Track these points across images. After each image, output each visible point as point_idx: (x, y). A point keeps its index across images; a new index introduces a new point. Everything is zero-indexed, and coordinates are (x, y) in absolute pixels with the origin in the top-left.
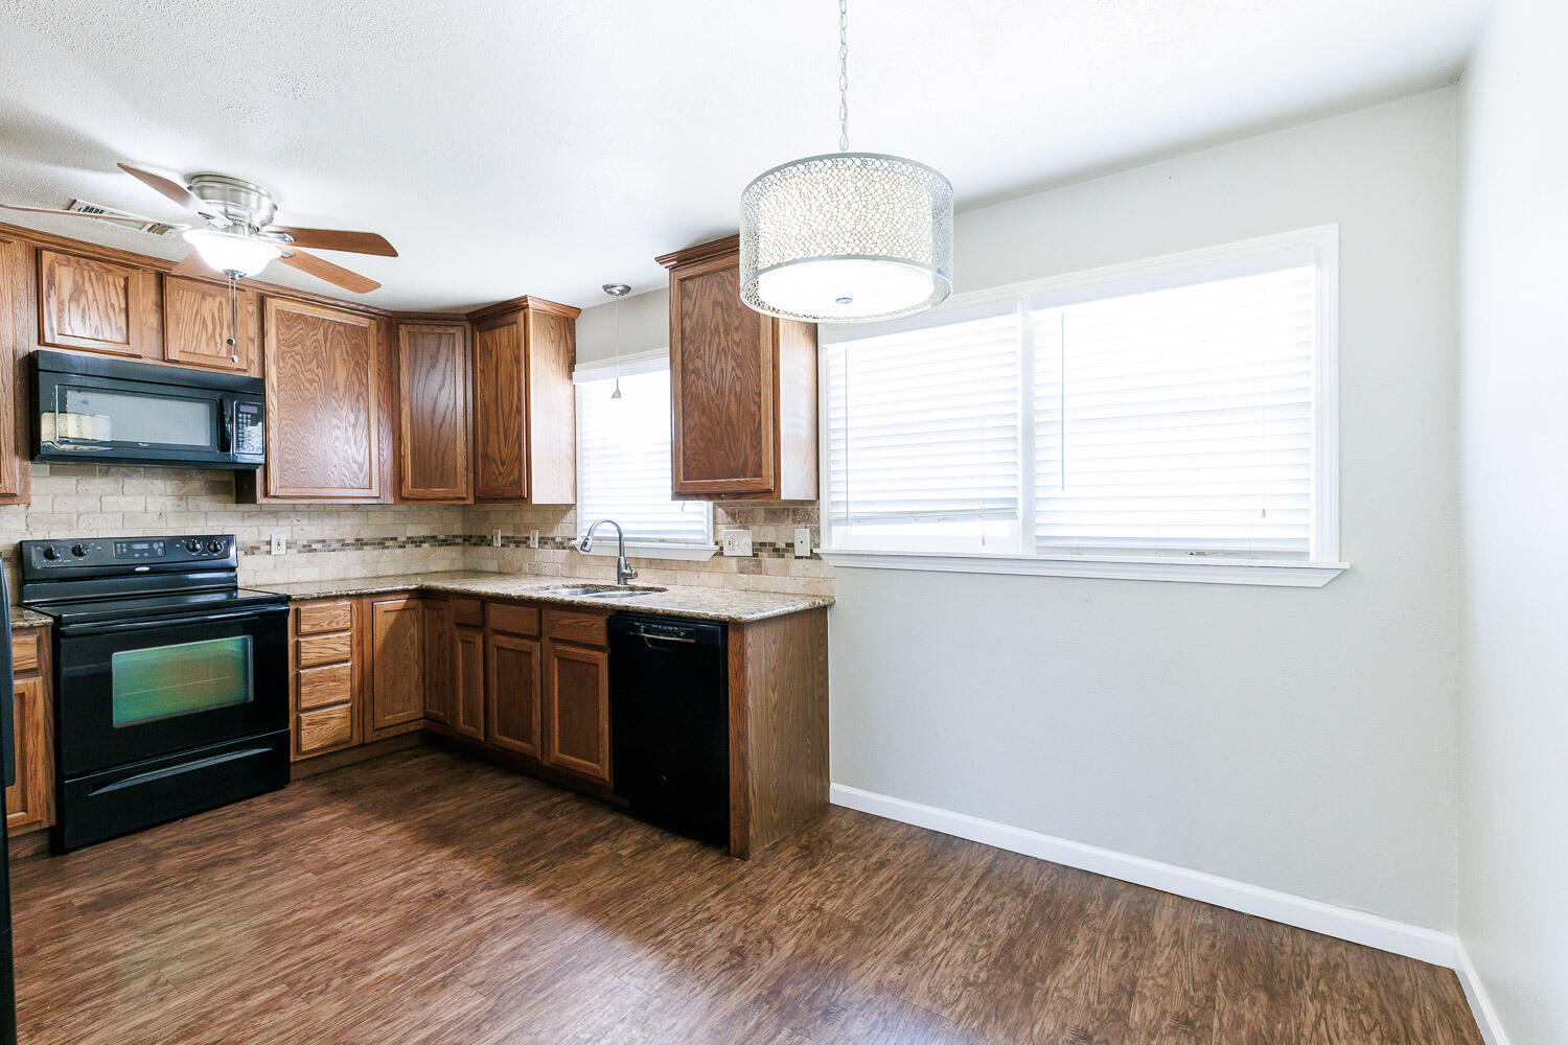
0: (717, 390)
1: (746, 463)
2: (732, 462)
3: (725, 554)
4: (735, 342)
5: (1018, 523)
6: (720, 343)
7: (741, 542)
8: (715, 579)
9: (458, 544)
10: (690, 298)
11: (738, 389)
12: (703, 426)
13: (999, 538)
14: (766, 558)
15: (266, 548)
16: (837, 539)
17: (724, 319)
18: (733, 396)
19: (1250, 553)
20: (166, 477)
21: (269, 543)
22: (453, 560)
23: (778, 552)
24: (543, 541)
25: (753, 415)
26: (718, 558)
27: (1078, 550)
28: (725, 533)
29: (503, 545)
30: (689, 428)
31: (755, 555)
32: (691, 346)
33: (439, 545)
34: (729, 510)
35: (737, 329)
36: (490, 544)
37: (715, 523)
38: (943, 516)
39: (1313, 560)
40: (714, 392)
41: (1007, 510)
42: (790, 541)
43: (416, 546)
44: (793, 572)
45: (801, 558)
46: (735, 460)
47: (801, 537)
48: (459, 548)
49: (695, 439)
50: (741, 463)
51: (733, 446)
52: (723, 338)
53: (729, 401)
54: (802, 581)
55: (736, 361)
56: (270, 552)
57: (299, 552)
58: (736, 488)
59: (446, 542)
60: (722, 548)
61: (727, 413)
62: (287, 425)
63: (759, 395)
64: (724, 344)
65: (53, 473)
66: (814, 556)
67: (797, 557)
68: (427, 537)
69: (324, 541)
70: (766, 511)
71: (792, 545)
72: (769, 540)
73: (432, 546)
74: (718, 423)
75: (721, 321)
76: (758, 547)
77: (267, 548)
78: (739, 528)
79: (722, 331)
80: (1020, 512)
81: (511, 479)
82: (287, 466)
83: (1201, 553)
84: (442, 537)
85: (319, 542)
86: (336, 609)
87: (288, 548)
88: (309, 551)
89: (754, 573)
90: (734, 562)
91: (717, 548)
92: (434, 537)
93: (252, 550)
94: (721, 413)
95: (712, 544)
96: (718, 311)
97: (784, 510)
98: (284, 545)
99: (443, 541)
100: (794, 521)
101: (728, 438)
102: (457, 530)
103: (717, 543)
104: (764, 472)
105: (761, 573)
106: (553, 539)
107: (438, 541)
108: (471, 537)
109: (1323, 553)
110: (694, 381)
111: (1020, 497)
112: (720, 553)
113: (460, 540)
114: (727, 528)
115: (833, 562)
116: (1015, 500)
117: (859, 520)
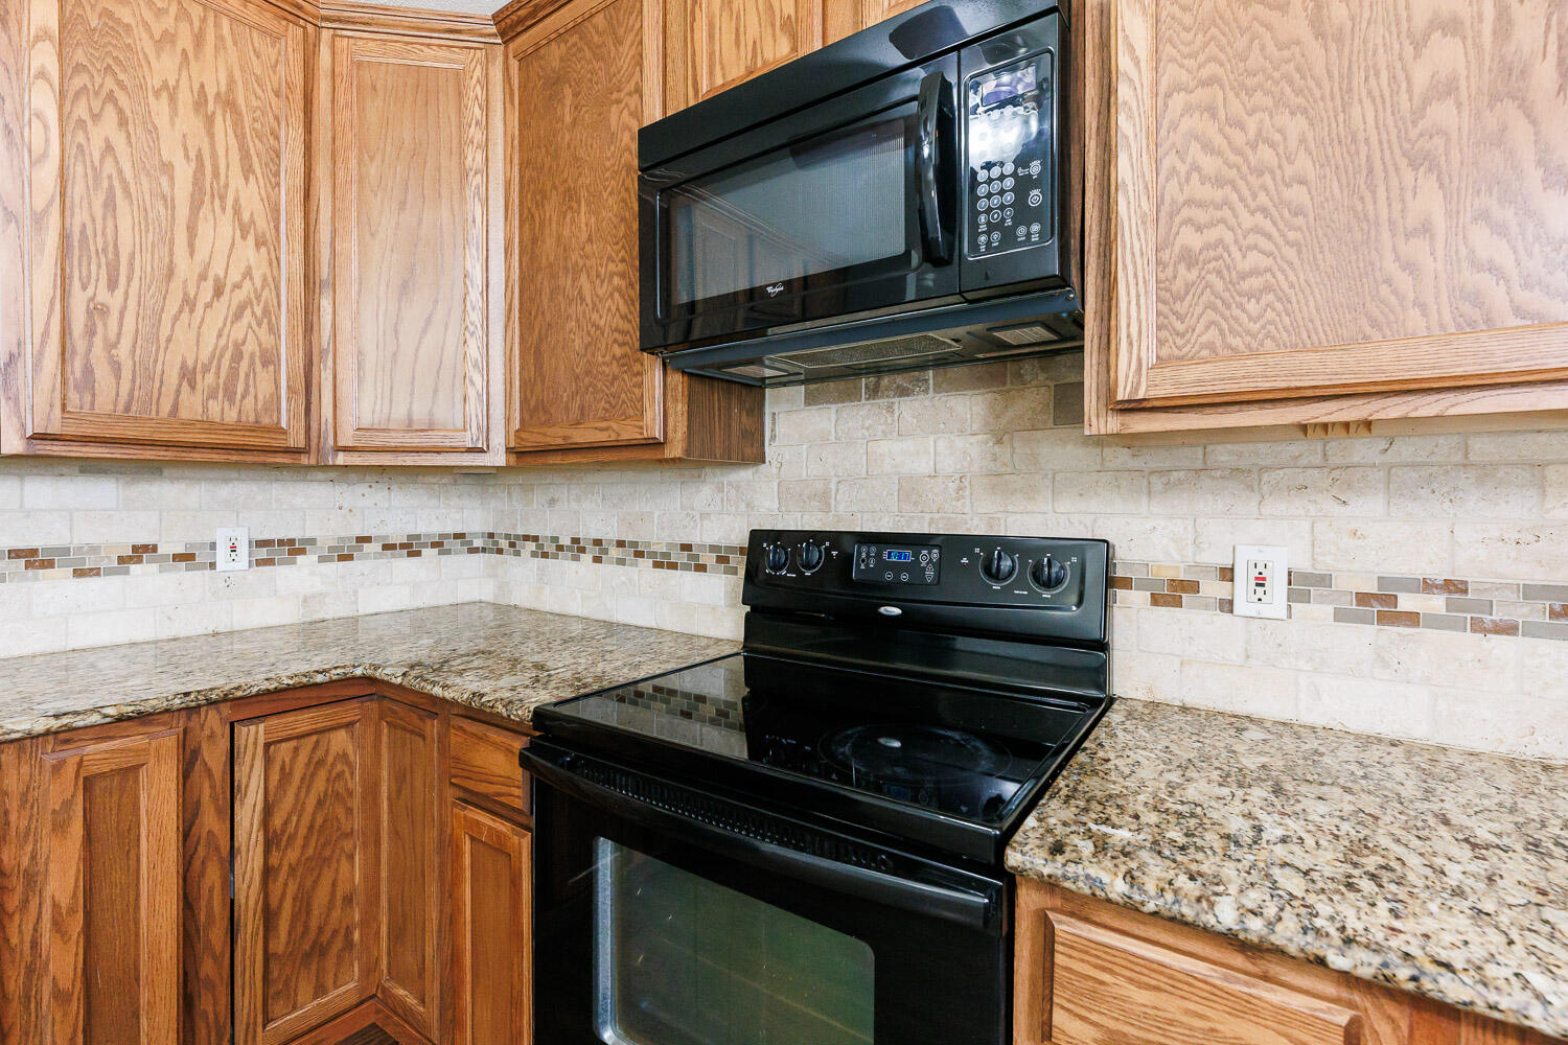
15: (1213, 589)
20: (978, 383)
21: (1227, 574)
56: (1227, 606)
57: (1340, 616)
62: (1188, 110)
65: (810, 400)
69: (1454, 587)
77: (1220, 590)
82: (1186, 275)
85: (1428, 586)
86: (1246, 1008)
87: (1294, 596)
88: (1385, 619)
93: (1173, 593)
98: (1278, 586)
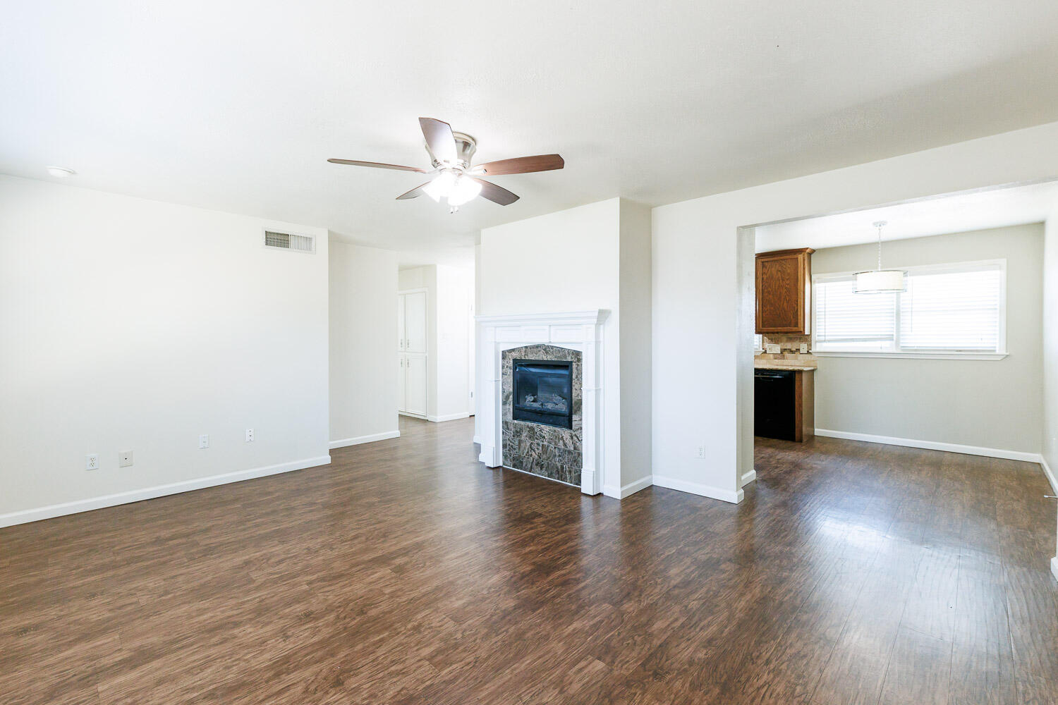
1: (789, 322)
3: (768, 352)
4: (786, 284)
5: (894, 342)
6: (779, 283)
7: (776, 349)
10: (766, 268)
13: (886, 347)
14: (786, 354)
16: (817, 347)
18: (785, 301)
19: (977, 351)
23: (791, 352)
25: (794, 308)
26: (764, 354)
27: (916, 350)
28: (767, 345)
30: (764, 310)
31: (781, 353)
32: (766, 284)
34: (770, 337)
35: (787, 280)
37: (765, 342)
38: (865, 340)
39: (997, 352)
40: (777, 299)
41: (890, 338)
42: (798, 348)
44: (800, 359)
45: (803, 354)
46: (785, 321)
47: (803, 347)
49: (766, 314)
50: (787, 322)
51: (785, 317)
54: (803, 362)
55: (787, 290)
58: (785, 331)
61: (783, 306)
63: (797, 301)
64: (781, 284)
66: (808, 353)
67: (801, 354)
70: (787, 338)
71: (799, 350)
72: (788, 348)
74: (778, 310)
75: (780, 277)
76: (783, 351)
78: (774, 344)
80: (895, 339)
83: (960, 351)
89: (781, 358)
90: (772, 356)
94: (780, 306)
95: (761, 349)
96: (779, 273)
97: (796, 338)
100: (800, 341)
101: (783, 314)
103: (764, 349)
104: (799, 325)
105: (785, 358)
109: (1000, 350)
110: (768, 295)
111: (895, 334)
112: (765, 352)
114: (769, 344)
115: (817, 355)
116: (893, 335)
117: (829, 341)
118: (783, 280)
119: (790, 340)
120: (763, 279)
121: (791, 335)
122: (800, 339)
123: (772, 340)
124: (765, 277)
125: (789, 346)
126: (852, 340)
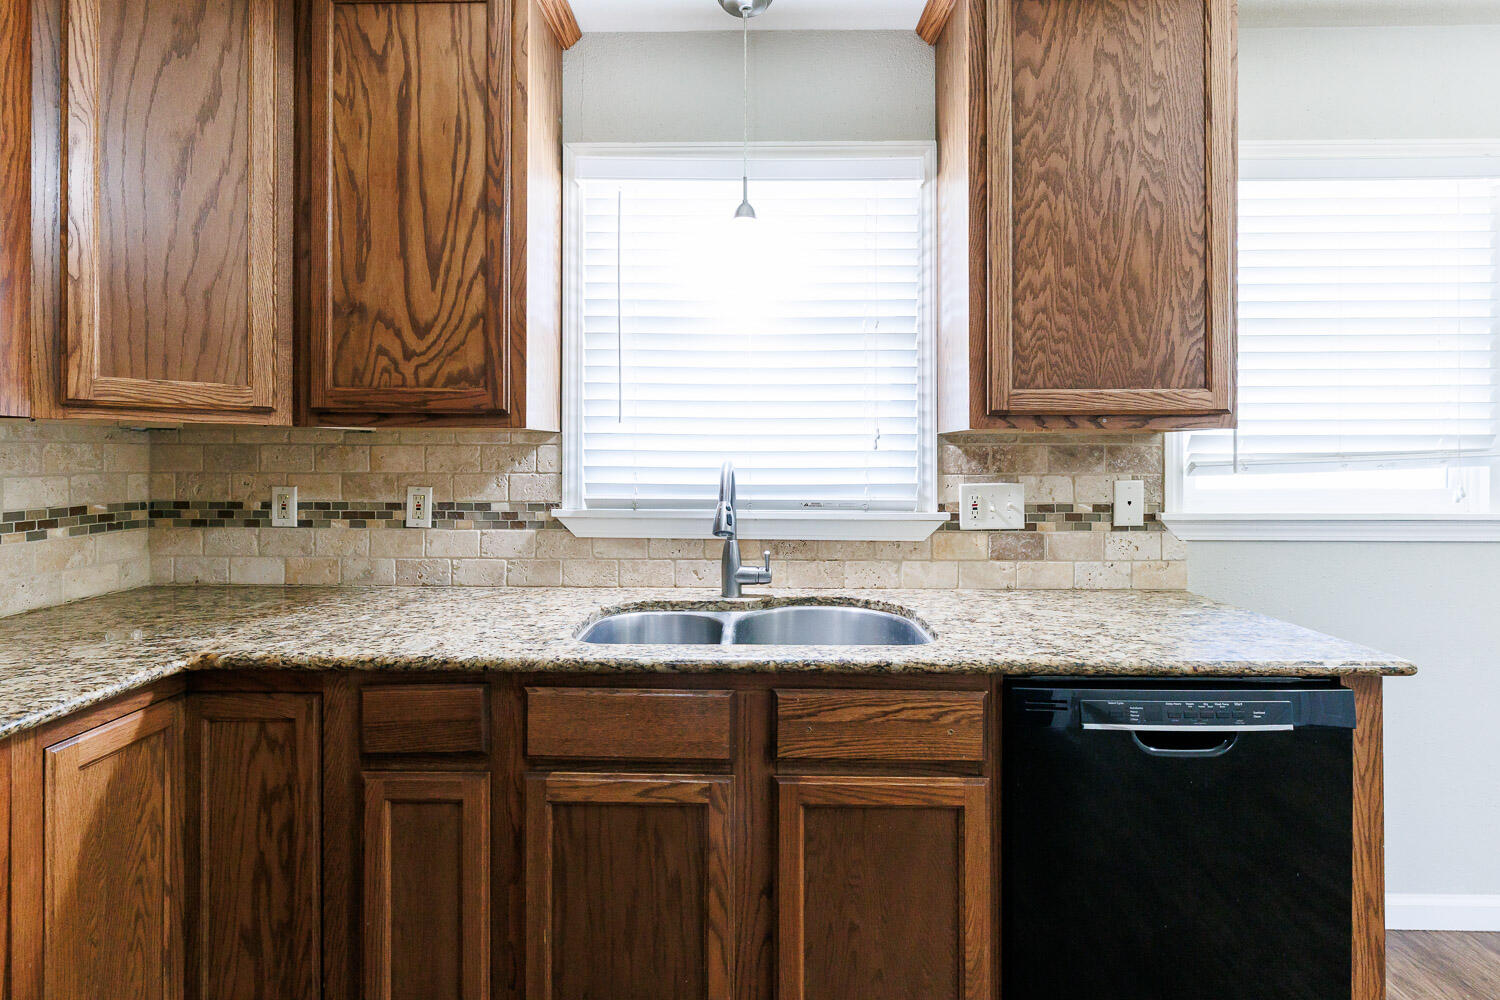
0: (1105, 219)
1: (1169, 361)
2: (1135, 355)
3: (962, 526)
4: (1148, 135)
6: (1111, 132)
7: (1001, 505)
8: (943, 571)
9: (134, 525)
11: (1155, 223)
12: (1066, 285)
14: (1053, 532)
17: (1121, 88)
18: (1140, 235)
22: (124, 565)
23: (1073, 519)
24: (447, 513)
26: (950, 534)
28: (961, 490)
29: (301, 524)
30: (1029, 284)
31: (1031, 527)
32: (1038, 127)
33: (94, 530)
34: (973, 447)
36: (258, 519)
37: (942, 470)
40: (1095, 223)
42: (1103, 501)
43: (31, 538)
44: (1110, 552)
45: (1125, 528)
46: (1143, 354)
47: (1128, 493)
48: (140, 535)
49: (1044, 310)
50: (1158, 360)
51: (1139, 328)
52: (1118, 122)
53: (1133, 243)
54: (1126, 568)
55: (1149, 169)
59: (109, 522)
60: (955, 516)
61: (1128, 266)
64: (1121, 134)
66: (1151, 522)
67: (1114, 528)
68: (54, 512)
70: (1054, 450)
71: (1110, 508)
72: (1059, 500)
73: (72, 533)
74: (1106, 282)
75: (1114, 91)
76: (1038, 513)
78: (995, 480)
79: (1117, 110)
81: (454, 367)
84: (100, 508)
89: (1027, 557)
90: (982, 541)
91: (946, 516)
92: (79, 511)
94: (1112, 263)
95: (933, 510)
96: (1108, 70)
97: (1092, 449)
99: (103, 518)
100: (1112, 467)
101: (1129, 311)
102: (137, 490)
103: (941, 508)
105: (1041, 557)
106: (484, 507)
107: (92, 519)
108: (185, 505)
110: (1045, 197)
112: (952, 525)
113: (141, 515)
114: (968, 480)
115: (1187, 534)
118: (1129, 112)
119: (1069, 458)
120: (1017, 97)
121: (1073, 436)
122: (1112, 451)
123: (982, 458)
124: (1030, 84)
125: (1061, 489)
126: (1343, 459)
